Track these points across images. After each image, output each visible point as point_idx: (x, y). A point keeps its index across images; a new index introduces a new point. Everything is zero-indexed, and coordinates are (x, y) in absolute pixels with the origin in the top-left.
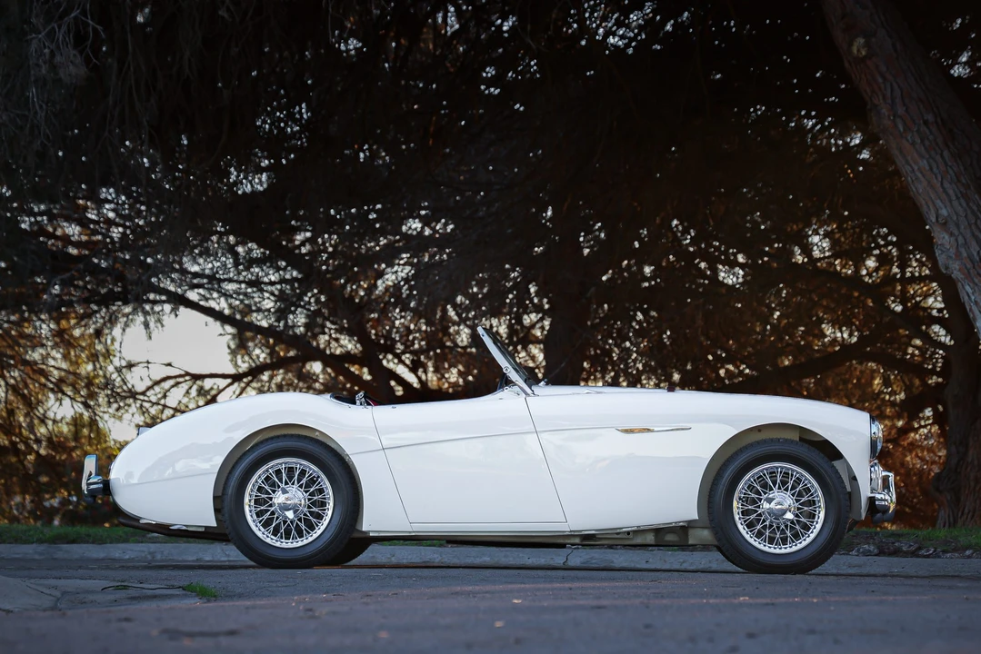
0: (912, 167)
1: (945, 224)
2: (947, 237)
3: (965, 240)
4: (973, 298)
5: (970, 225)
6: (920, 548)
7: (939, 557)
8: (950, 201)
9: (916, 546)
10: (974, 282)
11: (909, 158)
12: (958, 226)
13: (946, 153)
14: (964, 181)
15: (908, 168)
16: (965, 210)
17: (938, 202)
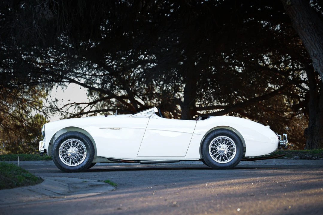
0: (305, 39)
1: (316, 56)
2: (316, 60)
6: (313, 157)
7: (319, 159)
9: (312, 156)
11: (304, 36)
12: (320, 56)
13: (316, 34)
14: (321, 43)
17: (314, 49)
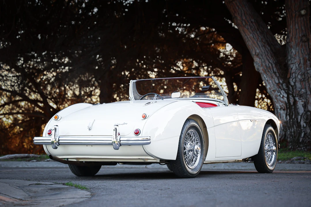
0: (247, 36)
1: (258, 55)
2: (258, 59)
3: (264, 60)
4: (266, 79)
5: (266, 55)
8: (260, 47)
10: (267, 74)
11: (247, 34)
13: (258, 32)
14: (264, 41)
15: (246, 37)
16: (264, 51)
17: (256, 48)
